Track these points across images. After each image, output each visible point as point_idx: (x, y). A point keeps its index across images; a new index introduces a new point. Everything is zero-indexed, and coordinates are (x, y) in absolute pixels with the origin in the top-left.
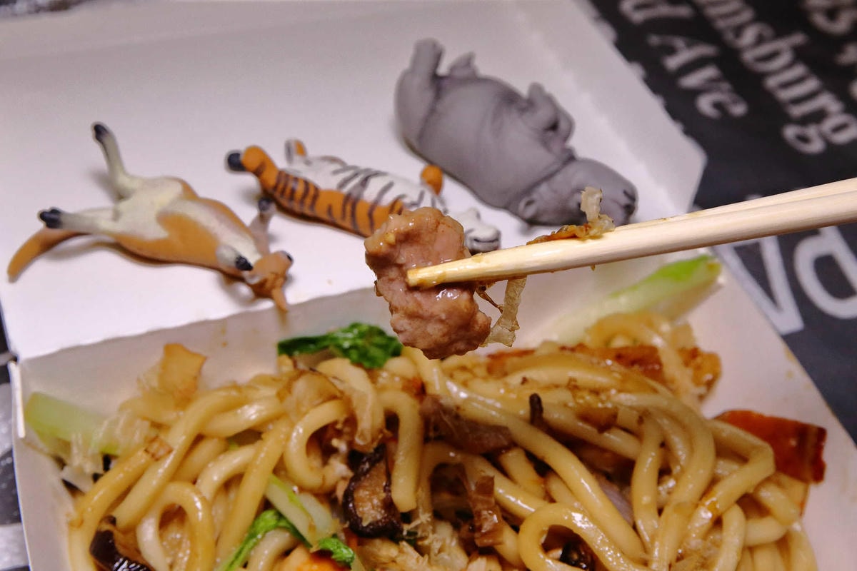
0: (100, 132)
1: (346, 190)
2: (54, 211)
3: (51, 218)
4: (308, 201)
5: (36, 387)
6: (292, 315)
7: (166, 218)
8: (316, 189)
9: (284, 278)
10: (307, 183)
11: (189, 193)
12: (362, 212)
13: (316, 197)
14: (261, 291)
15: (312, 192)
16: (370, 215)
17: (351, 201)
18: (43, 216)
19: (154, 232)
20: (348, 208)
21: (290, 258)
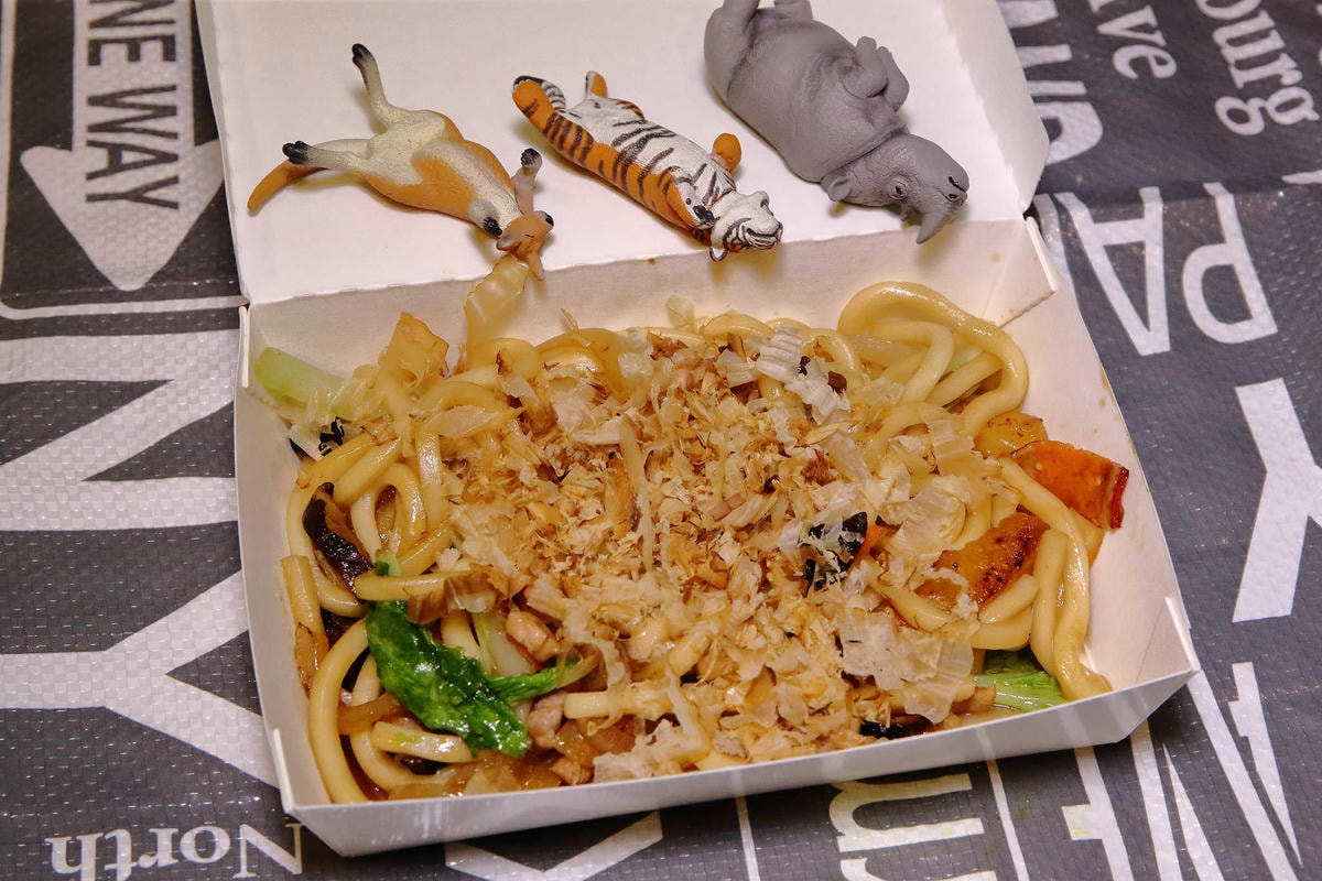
0: (360, 54)
1: (619, 149)
2: (300, 145)
3: (295, 151)
4: (578, 153)
5: (272, 341)
6: (548, 282)
7: (422, 162)
8: (590, 139)
9: (544, 240)
10: (580, 129)
11: (452, 133)
12: (632, 175)
13: (586, 150)
14: (514, 252)
15: (583, 143)
16: (640, 180)
17: (624, 161)
18: (287, 149)
19: (407, 177)
20: (619, 169)
21: (550, 221)
